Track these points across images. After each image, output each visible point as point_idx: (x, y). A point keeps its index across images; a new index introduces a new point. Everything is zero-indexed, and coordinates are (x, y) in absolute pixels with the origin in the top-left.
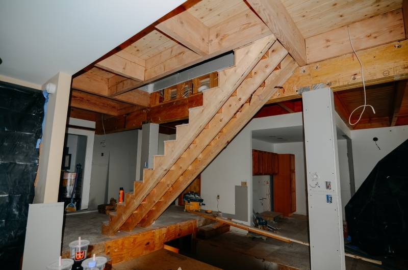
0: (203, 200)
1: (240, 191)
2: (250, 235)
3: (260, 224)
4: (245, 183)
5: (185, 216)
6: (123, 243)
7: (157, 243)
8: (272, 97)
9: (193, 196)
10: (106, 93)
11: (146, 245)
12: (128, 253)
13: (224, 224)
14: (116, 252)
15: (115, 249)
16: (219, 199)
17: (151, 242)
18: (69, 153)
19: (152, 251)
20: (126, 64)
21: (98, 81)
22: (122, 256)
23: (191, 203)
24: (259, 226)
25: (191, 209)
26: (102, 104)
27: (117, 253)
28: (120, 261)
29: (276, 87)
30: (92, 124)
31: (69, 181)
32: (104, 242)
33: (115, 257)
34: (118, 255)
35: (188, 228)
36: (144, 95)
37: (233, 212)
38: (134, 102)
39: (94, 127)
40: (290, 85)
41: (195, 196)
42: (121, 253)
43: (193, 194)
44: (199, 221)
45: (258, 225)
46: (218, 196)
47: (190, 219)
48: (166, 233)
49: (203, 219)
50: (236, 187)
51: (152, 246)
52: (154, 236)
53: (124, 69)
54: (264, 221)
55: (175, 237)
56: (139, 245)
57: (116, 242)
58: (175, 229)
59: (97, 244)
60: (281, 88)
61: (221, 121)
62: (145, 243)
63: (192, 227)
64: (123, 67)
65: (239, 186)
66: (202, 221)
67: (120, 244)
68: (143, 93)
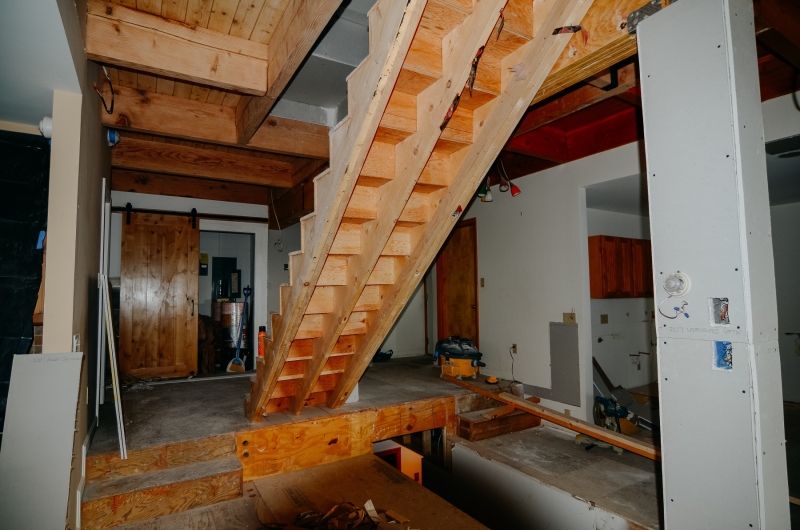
0: (481, 355)
1: (563, 334)
2: (584, 440)
3: (610, 414)
4: (572, 316)
5: (435, 388)
6: (275, 438)
7: (355, 443)
8: (556, 66)
9: (456, 346)
10: (232, 138)
11: (330, 444)
12: (289, 457)
13: (516, 409)
14: (261, 454)
15: (260, 447)
16: (515, 352)
17: (341, 439)
18: (238, 268)
19: (345, 458)
20: (217, 59)
21: (213, 115)
22: (276, 462)
23: (452, 360)
24: (608, 421)
25: (453, 374)
26: (259, 167)
27: (263, 457)
28: (271, 473)
29: (557, 31)
30: (262, 211)
31: (234, 317)
32: (233, 434)
33: (260, 463)
34: (267, 459)
35: (434, 414)
36: (318, 132)
37: (546, 382)
38: (297, 152)
39: (266, 215)
40: (603, 14)
41: (460, 346)
42: (273, 456)
43: (456, 343)
44: (460, 400)
45: (604, 418)
46: (514, 347)
47: (439, 395)
48: (376, 423)
49: (471, 397)
50: (552, 324)
51: (344, 448)
52: (346, 427)
53: (214, 69)
54: (618, 407)
55: (400, 432)
56: (314, 444)
57: (261, 435)
58: (399, 414)
59: (219, 435)
60: (576, 29)
61: (416, 152)
62: (328, 439)
63: (443, 412)
64: (210, 66)
65: (559, 324)
66: (469, 401)
67: (270, 439)
68: (316, 129)
